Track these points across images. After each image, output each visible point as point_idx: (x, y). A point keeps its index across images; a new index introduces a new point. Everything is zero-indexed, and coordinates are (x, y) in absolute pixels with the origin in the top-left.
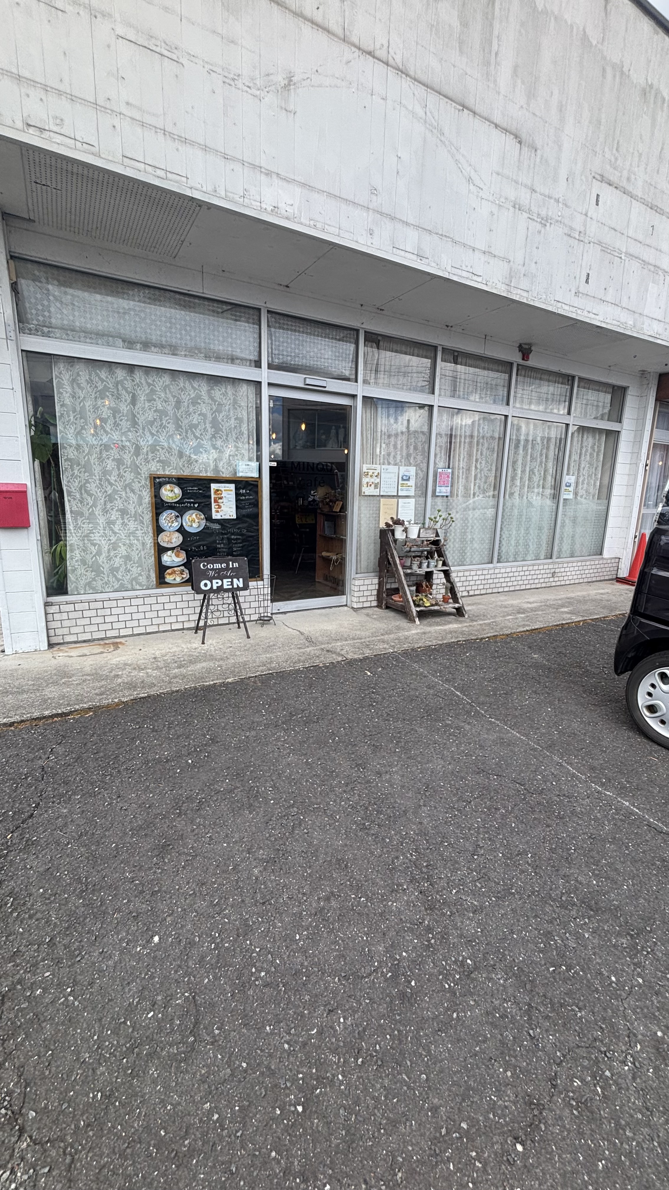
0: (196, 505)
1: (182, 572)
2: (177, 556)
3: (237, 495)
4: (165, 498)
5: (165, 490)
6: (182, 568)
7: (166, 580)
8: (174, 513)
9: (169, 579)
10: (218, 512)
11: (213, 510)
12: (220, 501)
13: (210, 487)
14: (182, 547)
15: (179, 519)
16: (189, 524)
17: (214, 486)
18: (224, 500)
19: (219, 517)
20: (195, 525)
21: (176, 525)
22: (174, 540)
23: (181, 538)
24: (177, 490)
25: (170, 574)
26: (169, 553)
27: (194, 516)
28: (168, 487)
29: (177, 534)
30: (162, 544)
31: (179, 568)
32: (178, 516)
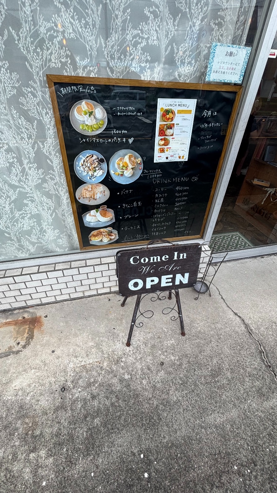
0: (131, 141)
1: (110, 234)
2: (104, 215)
3: (198, 119)
4: (79, 128)
5: (79, 112)
6: (110, 229)
7: (91, 243)
8: (96, 155)
9: (94, 240)
10: (162, 151)
11: (157, 148)
12: (169, 132)
13: (155, 106)
14: (109, 204)
15: (105, 165)
16: (119, 171)
17: (163, 103)
18: (176, 130)
19: (163, 160)
20: (128, 173)
21: (100, 174)
22: (98, 196)
23: (108, 193)
24: (100, 113)
25: (95, 236)
26: (93, 212)
27: (126, 159)
28: (84, 105)
29: (102, 188)
30: (82, 201)
31: (105, 229)
32: (101, 161)
